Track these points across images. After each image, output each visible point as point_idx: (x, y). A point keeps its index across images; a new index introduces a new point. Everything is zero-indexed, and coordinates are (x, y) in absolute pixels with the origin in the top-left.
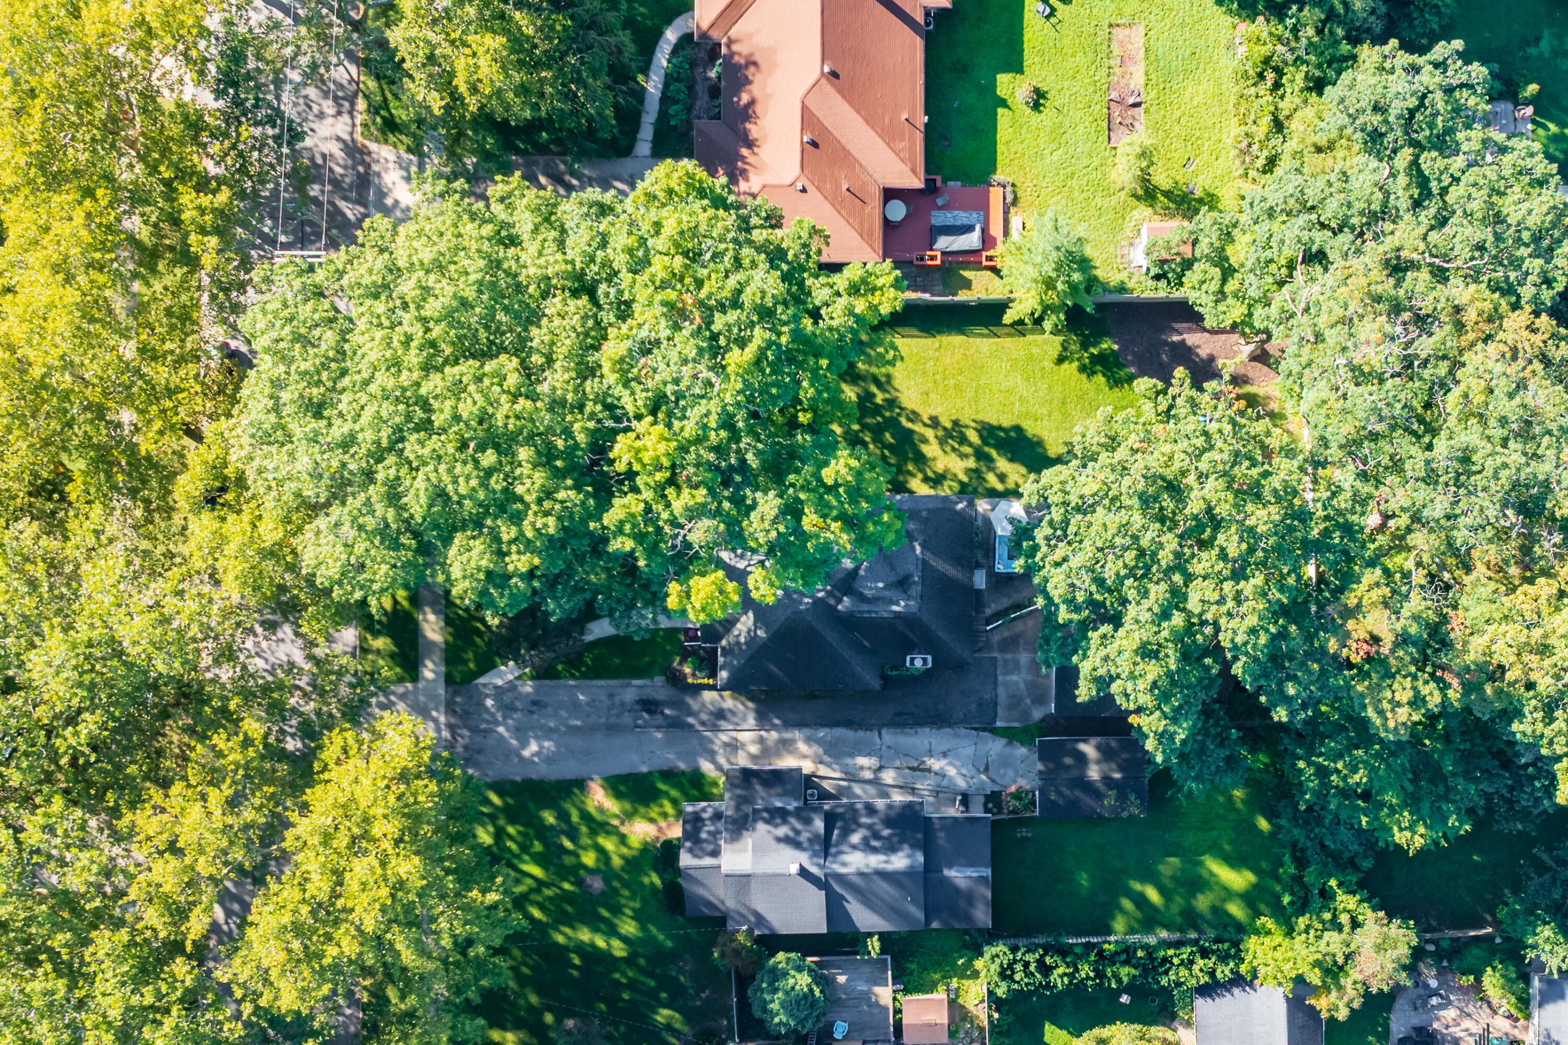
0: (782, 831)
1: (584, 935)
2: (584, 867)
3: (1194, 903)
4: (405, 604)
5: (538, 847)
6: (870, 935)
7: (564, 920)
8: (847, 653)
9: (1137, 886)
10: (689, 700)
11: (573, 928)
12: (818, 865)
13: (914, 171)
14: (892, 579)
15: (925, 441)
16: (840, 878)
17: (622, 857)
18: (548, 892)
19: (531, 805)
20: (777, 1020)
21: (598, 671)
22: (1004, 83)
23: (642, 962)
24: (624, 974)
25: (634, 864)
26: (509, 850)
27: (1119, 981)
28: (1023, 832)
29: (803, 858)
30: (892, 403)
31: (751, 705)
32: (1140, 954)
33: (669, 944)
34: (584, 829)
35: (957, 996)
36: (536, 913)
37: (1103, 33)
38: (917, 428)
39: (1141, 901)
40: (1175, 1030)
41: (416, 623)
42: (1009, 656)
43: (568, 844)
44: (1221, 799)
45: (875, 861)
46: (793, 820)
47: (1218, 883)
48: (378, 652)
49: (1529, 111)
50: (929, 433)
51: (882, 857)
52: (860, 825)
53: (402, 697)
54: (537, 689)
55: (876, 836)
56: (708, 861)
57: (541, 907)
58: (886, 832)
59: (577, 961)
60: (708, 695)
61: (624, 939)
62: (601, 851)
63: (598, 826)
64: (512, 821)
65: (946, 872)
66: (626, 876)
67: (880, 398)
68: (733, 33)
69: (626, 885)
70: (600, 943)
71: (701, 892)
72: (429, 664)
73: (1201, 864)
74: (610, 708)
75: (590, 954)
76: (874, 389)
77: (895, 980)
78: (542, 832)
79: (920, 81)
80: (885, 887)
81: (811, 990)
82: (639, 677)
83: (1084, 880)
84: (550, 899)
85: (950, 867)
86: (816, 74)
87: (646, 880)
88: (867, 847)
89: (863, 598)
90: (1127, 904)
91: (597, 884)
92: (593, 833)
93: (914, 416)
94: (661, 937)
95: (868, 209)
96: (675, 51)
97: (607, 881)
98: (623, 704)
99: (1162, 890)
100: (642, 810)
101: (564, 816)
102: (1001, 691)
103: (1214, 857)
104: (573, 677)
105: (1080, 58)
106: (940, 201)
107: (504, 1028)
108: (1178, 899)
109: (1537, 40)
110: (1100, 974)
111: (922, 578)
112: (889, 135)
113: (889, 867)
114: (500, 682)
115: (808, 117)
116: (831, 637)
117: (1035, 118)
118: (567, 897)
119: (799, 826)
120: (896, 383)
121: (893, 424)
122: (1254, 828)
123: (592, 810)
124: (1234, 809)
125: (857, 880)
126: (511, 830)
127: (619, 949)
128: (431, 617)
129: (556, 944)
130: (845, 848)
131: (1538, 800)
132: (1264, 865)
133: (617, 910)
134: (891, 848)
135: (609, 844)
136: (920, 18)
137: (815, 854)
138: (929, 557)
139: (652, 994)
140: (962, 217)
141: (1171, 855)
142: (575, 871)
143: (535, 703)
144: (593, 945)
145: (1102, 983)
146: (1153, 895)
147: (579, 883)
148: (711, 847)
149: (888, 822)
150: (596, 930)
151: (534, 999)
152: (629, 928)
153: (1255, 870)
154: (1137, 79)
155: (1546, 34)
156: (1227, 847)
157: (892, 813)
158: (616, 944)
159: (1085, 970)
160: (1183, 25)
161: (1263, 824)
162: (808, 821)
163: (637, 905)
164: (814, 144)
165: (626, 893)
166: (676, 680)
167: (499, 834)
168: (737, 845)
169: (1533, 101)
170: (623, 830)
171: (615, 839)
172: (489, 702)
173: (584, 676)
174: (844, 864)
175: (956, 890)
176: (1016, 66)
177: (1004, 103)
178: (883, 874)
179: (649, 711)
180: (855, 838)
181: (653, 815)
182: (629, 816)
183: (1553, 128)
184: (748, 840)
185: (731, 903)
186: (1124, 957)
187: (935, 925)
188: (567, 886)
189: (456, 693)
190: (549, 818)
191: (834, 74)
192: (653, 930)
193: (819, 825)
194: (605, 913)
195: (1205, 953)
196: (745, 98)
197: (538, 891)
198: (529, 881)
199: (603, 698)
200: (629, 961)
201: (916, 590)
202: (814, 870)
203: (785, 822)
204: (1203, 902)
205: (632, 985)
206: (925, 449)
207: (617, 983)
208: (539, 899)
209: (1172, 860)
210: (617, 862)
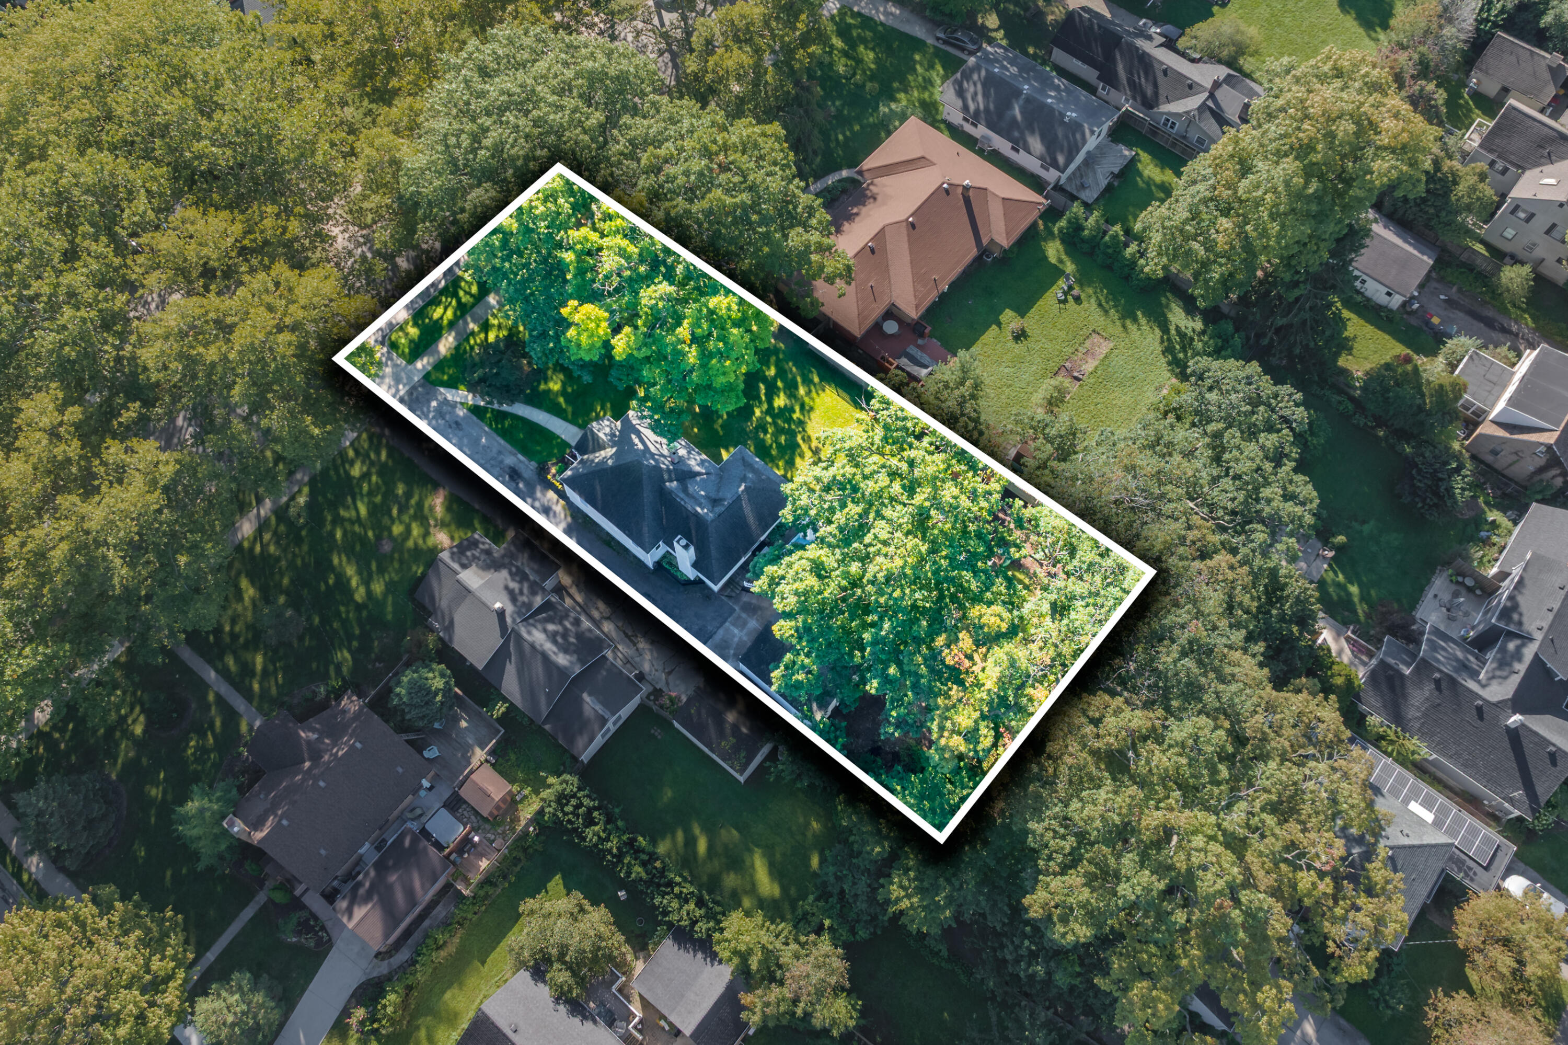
0: (514, 585)
1: (350, 571)
2: (390, 531)
3: (725, 876)
4: (445, 322)
5: (378, 499)
6: (505, 700)
7: (348, 550)
8: (648, 513)
9: (697, 831)
10: (539, 488)
11: (349, 560)
12: (514, 620)
13: (917, 307)
14: (713, 495)
15: (802, 456)
16: (519, 637)
17: (416, 544)
18: (357, 528)
19: (398, 475)
20: (398, 690)
21: (504, 434)
22: (1008, 316)
23: (364, 614)
24: (348, 612)
25: (417, 552)
26: (361, 488)
27: (629, 873)
28: (657, 732)
29: (510, 609)
30: (801, 423)
31: (569, 519)
32: (658, 864)
33: (389, 617)
34: (412, 511)
35: (521, 801)
36: (339, 534)
37: (1085, 332)
38: (804, 447)
39: (691, 842)
40: (637, 958)
41: (440, 336)
42: (744, 615)
43: (395, 512)
44: (801, 820)
45: (549, 647)
46: (526, 585)
47: (752, 876)
48: (407, 334)
49: (1330, 554)
50: (808, 454)
51: (555, 649)
52: (561, 623)
53: (396, 366)
54: (465, 417)
55: (565, 635)
56: (456, 566)
57: (345, 534)
58: (572, 640)
59: (331, 582)
60: (551, 495)
61: (369, 593)
62: (408, 531)
63: (421, 517)
64: (380, 474)
65: (585, 696)
66: (406, 556)
67: (797, 415)
68: (876, 181)
69: (401, 562)
70: (354, 583)
71: (435, 584)
72: (425, 360)
73: (751, 851)
74: (493, 459)
75: (343, 584)
76: (797, 408)
77: (492, 753)
78: (389, 493)
79: (959, 269)
80: (538, 669)
81: (436, 694)
82: (524, 454)
83: (668, 794)
84: (354, 533)
85: (590, 695)
86: (903, 218)
87: (414, 568)
88: (553, 637)
89: (685, 490)
90: (680, 836)
91: (387, 547)
92: (415, 517)
93: (807, 439)
94: (390, 609)
95: (874, 305)
96: (839, 181)
97: (393, 551)
98: (501, 462)
99: (711, 847)
100: (453, 527)
101: (408, 495)
102: (721, 632)
103: (764, 855)
104: (490, 426)
105: (1063, 334)
106: (920, 342)
107: (253, 583)
108: (716, 863)
109: (1364, 522)
110: (620, 856)
111: (730, 505)
112: (918, 278)
113: (553, 657)
114: (450, 397)
115: (880, 235)
116: (648, 495)
117: (1011, 344)
118: (363, 540)
119: (525, 591)
120: (813, 415)
121: (792, 434)
122: (807, 860)
123: (426, 505)
124: (804, 835)
125: (527, 648)
126: (374, 478)
127: (360, 595)
128: (451, 339)
129: (331, 561)
130: (539, 626)
131: (1017, 961)
132: (793, 891)
133: (381, 571)
134: (565, 649)
135: (416, 531)
136: (985, 241)
137: (519, 613)
138: (745, 498)
139: (350, 637)
140: (925, 359)
141: (737, 829)
142: (382, 530)
143: (457, 423)
144: (349, 580)
145: (615, 865)
146: (702, 846)
147: (378, 538)
148: (465, 561)
149: (580, 636)
150: (359, 573)
151: (286, 581)
152: (378, 588)
153: (784, 889)
154: (1089, 367)
155: (1372, 523)
156: (778, 856)
157: (588, 634)
158: (362, 590)
159: (613, 844)
160: (1139, 359)
161: (815, 861)
162: (533, 593)
163: (396, 578)
164: (873, 251)
165: (396, 565)
166: (542, 470)
167: (366, 476)
168: (480, 572)
169: (1340, 549)
170: (432, 530)
171: (422, 530)
172: (434, 404)
173: (496, 430)
174: (529, 633)
175: (580, 712)
176: (1022, 312)
177: (999, 325)
178: (545, 657)
179: (511, 477)
180: (551, 627)
181: (456, 536)
182: (443, 525)
183: (1341, 577)
184: (489, 575)
185: (444, 604)
186: (645, 857)
187: (547, 727)
188: (370, 534)
189: (422, 386)
190: (400, 490)
191: (913, 226)
192: (390, 599)
193: (538, 601)
194: (374, 566)
195: (700, 903)
196: (855, 210)
197: (352, 522)
198: (354, 513)
199: (495, 450)
200: (359, 607)
201: (719, 509)
202: (509, 620)
203: (520, 582)
204: (731, 880)
205: (345, 622)
206: (798, 460)
207: (338, 614)
208: (348, 528)
209: (735, 832)
210: (410, 544)
